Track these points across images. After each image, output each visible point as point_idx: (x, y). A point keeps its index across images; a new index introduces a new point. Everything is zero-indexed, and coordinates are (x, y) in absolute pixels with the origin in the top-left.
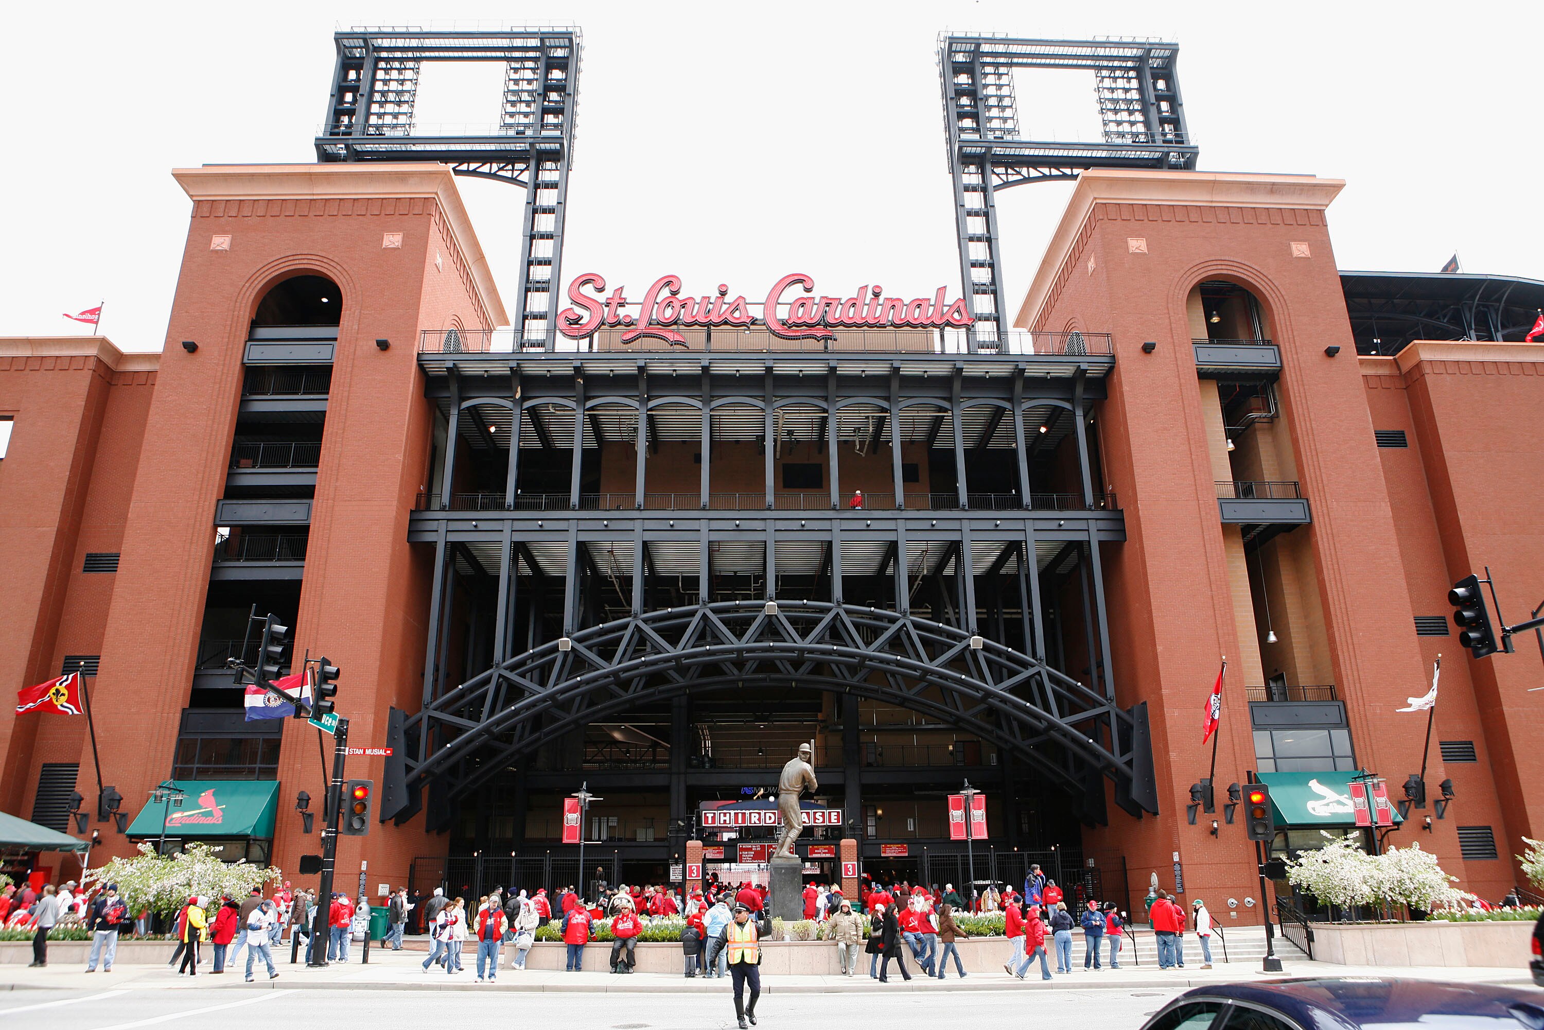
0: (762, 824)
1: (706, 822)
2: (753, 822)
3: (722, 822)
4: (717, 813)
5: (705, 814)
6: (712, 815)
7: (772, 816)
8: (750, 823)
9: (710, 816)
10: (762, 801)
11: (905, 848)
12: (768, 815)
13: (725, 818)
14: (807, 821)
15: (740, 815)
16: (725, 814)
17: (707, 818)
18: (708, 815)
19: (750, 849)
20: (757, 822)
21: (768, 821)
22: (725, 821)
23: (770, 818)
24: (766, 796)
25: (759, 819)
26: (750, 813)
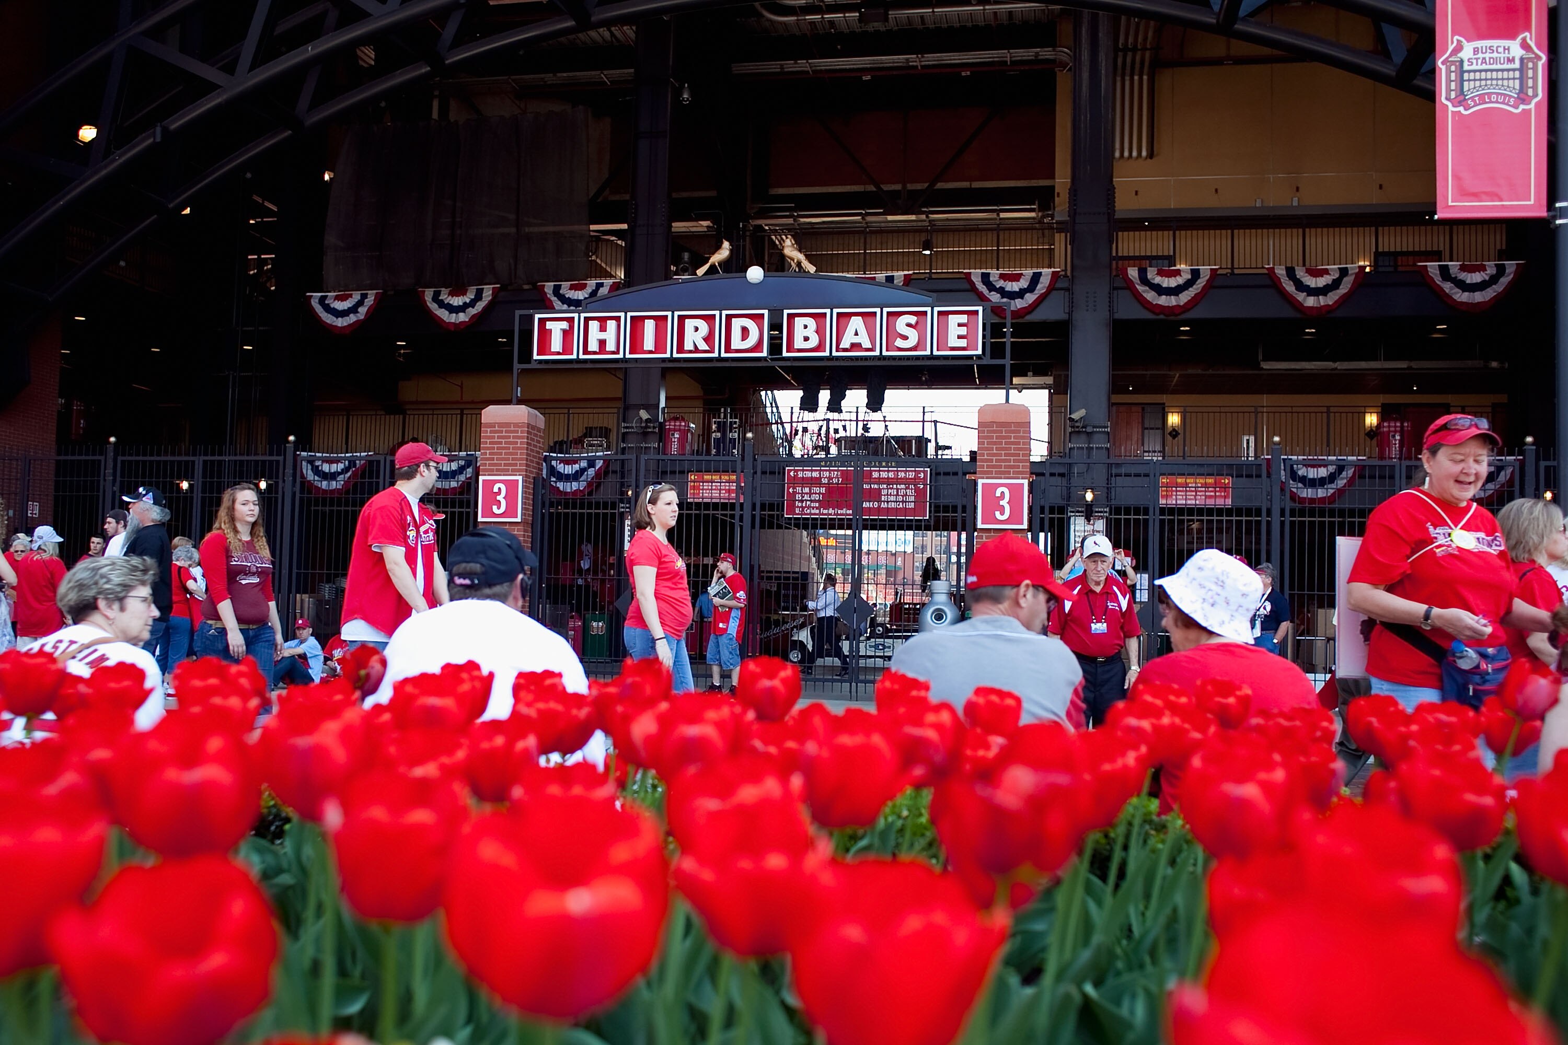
0: (719, 352)
1: (544, 347)
2: (688, 346)
3: (593, 346)
4: (579, 318)
5: (542, 322)
6: (565, 325)
7: (750, 324)
8: (681, 349)
9: (556, 329)
10: (725, 282)
11: (1225, 488)
12: (737, 324)
13: (602, 336)
14: (867, 344)
15: (650, 326)
16: (603, 321)
17: (545, 335)
18: (549, 325)
19: (816, 482)
20: (703, 346)
21: (736, 343)
22: (602, 343)
23: (745, 332)
24: (736, 265)
25: (709, 339)
26: (682, 319)
